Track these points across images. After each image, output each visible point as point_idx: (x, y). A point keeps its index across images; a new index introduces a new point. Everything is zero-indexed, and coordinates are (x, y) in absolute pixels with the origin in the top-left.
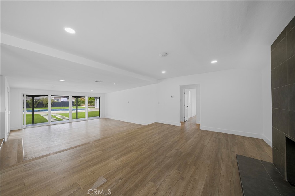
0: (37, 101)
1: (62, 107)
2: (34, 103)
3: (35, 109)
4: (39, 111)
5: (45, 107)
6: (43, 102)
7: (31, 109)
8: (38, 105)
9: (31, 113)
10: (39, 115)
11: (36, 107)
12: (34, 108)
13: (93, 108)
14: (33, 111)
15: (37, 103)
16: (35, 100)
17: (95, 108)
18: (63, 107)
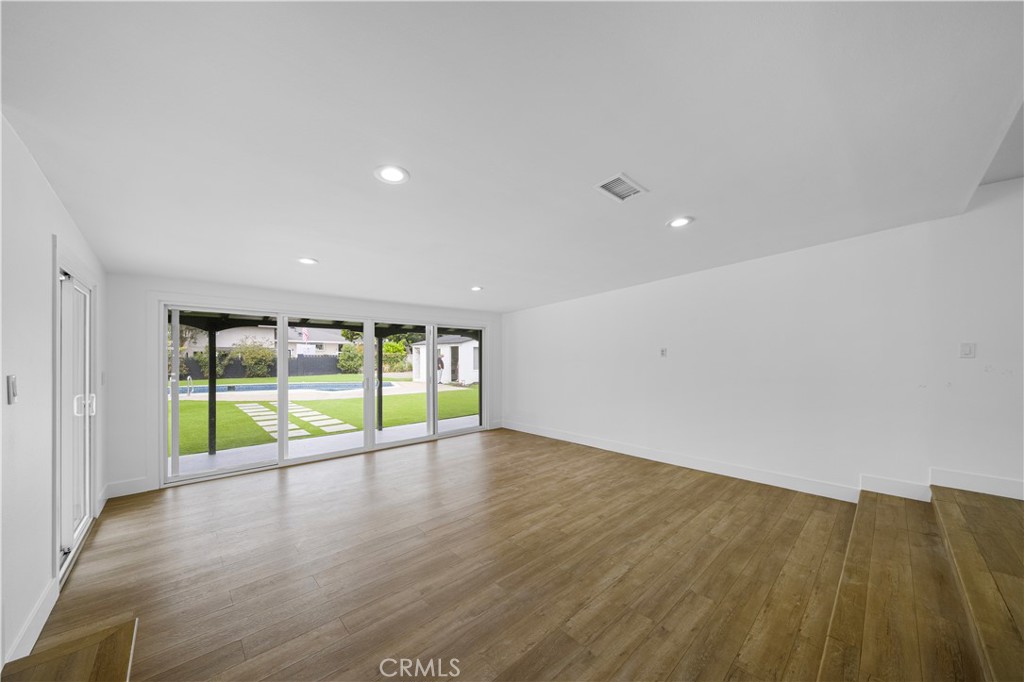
0: (226, 355)
1: (303, 374)
2: (217, 360)
3: (220, 383)
4: (231, 389)
5: (249, 377)
6: (242, 359)
7: (205, 384)
8: (227, 368)
9: (205, 396)
10: (230, 404)
11: (222, 377)
12: (218, 381)
13: (406, 380)
14: (212, 391)
15: (225, 362)
16: (220, 352)
17: (411, 380)
18: (306, 377)
